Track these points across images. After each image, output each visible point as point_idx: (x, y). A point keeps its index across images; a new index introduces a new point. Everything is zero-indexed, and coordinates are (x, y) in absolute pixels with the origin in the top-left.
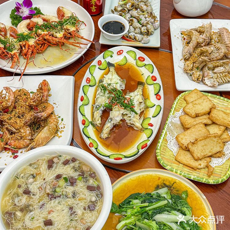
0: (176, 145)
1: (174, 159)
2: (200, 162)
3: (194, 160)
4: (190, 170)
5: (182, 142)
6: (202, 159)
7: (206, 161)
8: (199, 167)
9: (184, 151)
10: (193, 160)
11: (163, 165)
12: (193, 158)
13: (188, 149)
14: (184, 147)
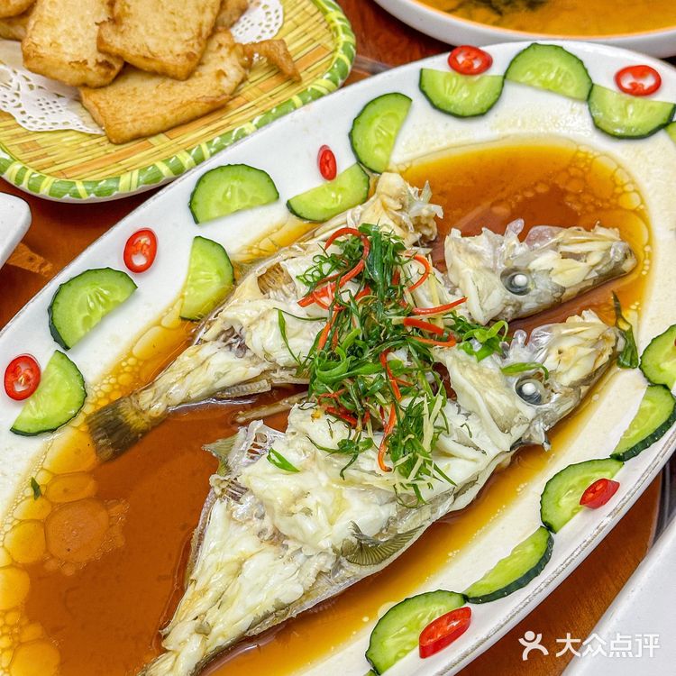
0: (52, 105)
1: (107, 145)
2: (208, 71)
3: (183, 83)
4: (208, 125)
5: (68, 59)
6: (203, 53)
7: (224, 51)
8: (227, 84)
9: (110, 89)
10: (180, 87)
11: (99, 194)
12: (169, 82)
13: (118, 66)
14: (94, 75)
